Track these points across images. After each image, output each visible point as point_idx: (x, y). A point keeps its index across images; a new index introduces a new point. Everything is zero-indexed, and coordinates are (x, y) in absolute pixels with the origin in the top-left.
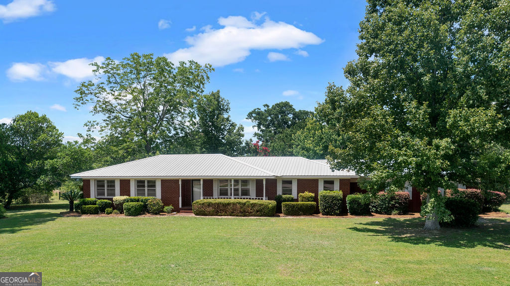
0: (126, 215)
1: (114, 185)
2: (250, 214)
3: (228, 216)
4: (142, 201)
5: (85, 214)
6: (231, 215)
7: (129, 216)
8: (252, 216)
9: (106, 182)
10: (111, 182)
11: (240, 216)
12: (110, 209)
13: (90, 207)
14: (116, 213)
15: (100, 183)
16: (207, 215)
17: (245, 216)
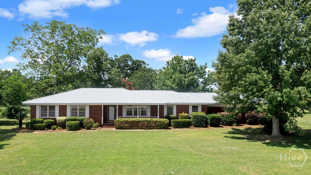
0: (68, 130)
1: (55, 109)
2: (153, 128)
3: (139, 129)
4: (79, 120)
5: (36, 130)
6: (141, 129)
7: (71, 131)
8: (154, 129)
9: (48, 107)
10: (52, 107)
11: (147, 129)
12: (55, 126)
13: (40, 125)
14: (59, 129)
15: (44, 107)
16: (124, 129)
17: (150, 129)
